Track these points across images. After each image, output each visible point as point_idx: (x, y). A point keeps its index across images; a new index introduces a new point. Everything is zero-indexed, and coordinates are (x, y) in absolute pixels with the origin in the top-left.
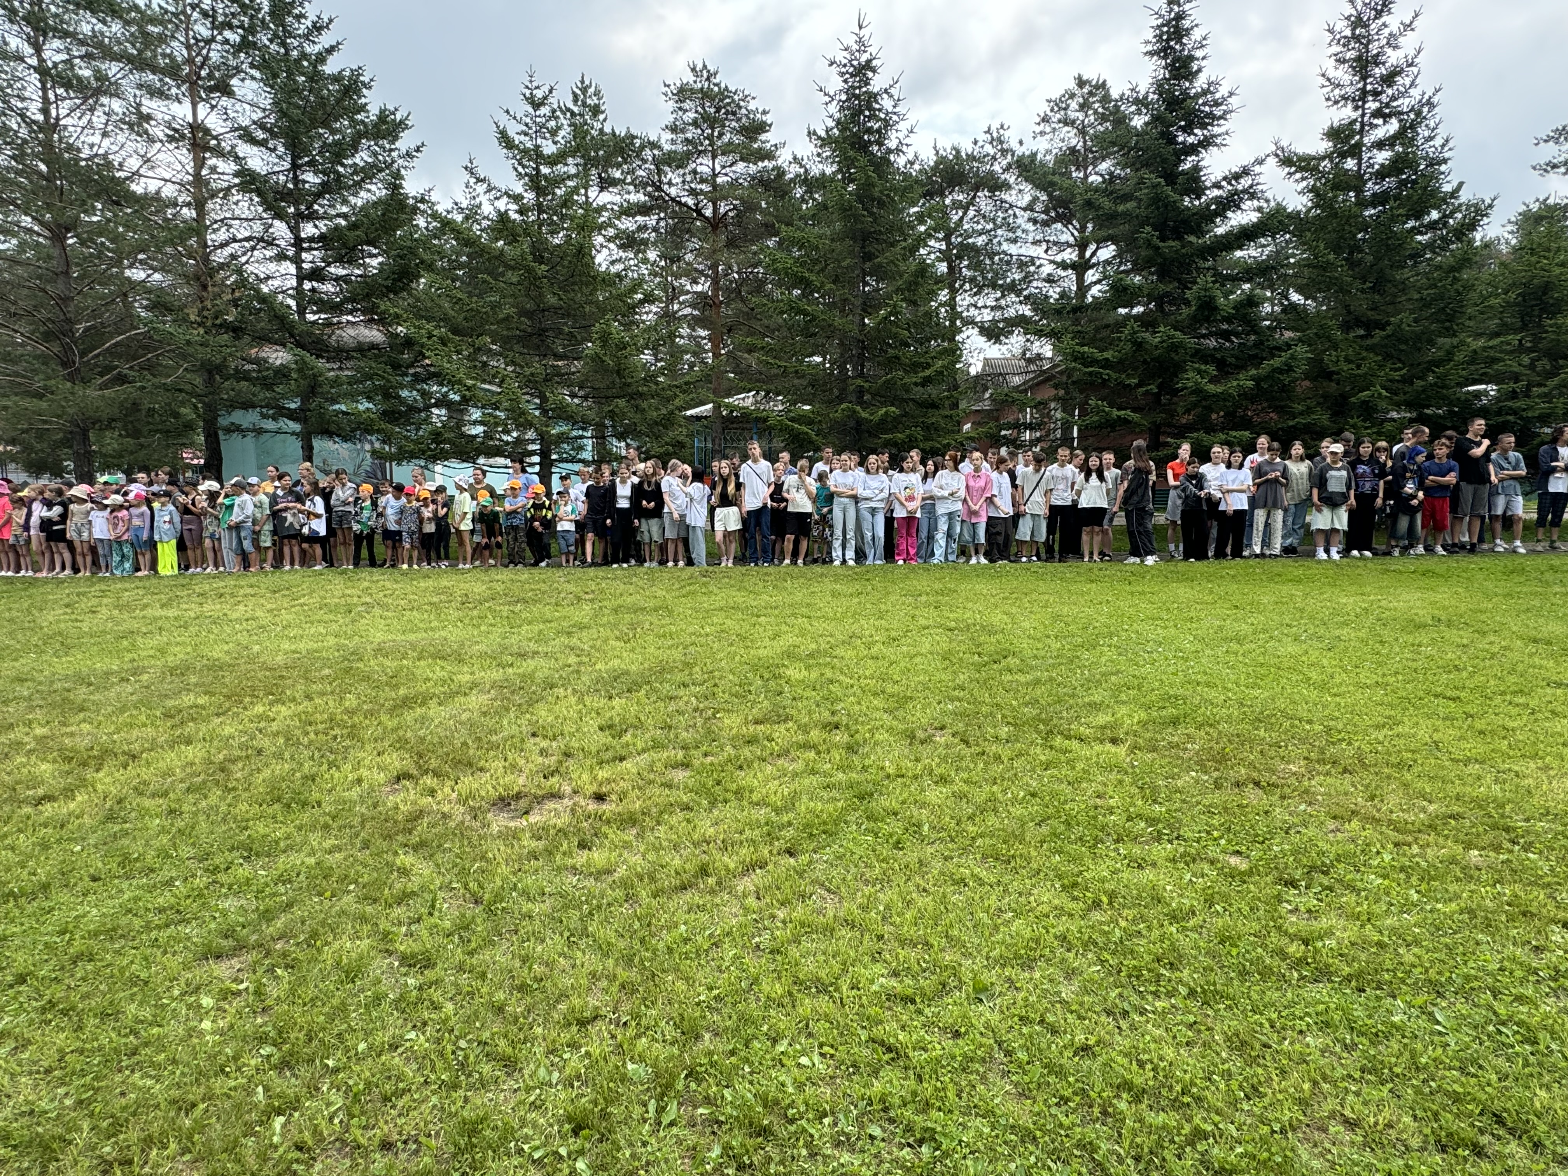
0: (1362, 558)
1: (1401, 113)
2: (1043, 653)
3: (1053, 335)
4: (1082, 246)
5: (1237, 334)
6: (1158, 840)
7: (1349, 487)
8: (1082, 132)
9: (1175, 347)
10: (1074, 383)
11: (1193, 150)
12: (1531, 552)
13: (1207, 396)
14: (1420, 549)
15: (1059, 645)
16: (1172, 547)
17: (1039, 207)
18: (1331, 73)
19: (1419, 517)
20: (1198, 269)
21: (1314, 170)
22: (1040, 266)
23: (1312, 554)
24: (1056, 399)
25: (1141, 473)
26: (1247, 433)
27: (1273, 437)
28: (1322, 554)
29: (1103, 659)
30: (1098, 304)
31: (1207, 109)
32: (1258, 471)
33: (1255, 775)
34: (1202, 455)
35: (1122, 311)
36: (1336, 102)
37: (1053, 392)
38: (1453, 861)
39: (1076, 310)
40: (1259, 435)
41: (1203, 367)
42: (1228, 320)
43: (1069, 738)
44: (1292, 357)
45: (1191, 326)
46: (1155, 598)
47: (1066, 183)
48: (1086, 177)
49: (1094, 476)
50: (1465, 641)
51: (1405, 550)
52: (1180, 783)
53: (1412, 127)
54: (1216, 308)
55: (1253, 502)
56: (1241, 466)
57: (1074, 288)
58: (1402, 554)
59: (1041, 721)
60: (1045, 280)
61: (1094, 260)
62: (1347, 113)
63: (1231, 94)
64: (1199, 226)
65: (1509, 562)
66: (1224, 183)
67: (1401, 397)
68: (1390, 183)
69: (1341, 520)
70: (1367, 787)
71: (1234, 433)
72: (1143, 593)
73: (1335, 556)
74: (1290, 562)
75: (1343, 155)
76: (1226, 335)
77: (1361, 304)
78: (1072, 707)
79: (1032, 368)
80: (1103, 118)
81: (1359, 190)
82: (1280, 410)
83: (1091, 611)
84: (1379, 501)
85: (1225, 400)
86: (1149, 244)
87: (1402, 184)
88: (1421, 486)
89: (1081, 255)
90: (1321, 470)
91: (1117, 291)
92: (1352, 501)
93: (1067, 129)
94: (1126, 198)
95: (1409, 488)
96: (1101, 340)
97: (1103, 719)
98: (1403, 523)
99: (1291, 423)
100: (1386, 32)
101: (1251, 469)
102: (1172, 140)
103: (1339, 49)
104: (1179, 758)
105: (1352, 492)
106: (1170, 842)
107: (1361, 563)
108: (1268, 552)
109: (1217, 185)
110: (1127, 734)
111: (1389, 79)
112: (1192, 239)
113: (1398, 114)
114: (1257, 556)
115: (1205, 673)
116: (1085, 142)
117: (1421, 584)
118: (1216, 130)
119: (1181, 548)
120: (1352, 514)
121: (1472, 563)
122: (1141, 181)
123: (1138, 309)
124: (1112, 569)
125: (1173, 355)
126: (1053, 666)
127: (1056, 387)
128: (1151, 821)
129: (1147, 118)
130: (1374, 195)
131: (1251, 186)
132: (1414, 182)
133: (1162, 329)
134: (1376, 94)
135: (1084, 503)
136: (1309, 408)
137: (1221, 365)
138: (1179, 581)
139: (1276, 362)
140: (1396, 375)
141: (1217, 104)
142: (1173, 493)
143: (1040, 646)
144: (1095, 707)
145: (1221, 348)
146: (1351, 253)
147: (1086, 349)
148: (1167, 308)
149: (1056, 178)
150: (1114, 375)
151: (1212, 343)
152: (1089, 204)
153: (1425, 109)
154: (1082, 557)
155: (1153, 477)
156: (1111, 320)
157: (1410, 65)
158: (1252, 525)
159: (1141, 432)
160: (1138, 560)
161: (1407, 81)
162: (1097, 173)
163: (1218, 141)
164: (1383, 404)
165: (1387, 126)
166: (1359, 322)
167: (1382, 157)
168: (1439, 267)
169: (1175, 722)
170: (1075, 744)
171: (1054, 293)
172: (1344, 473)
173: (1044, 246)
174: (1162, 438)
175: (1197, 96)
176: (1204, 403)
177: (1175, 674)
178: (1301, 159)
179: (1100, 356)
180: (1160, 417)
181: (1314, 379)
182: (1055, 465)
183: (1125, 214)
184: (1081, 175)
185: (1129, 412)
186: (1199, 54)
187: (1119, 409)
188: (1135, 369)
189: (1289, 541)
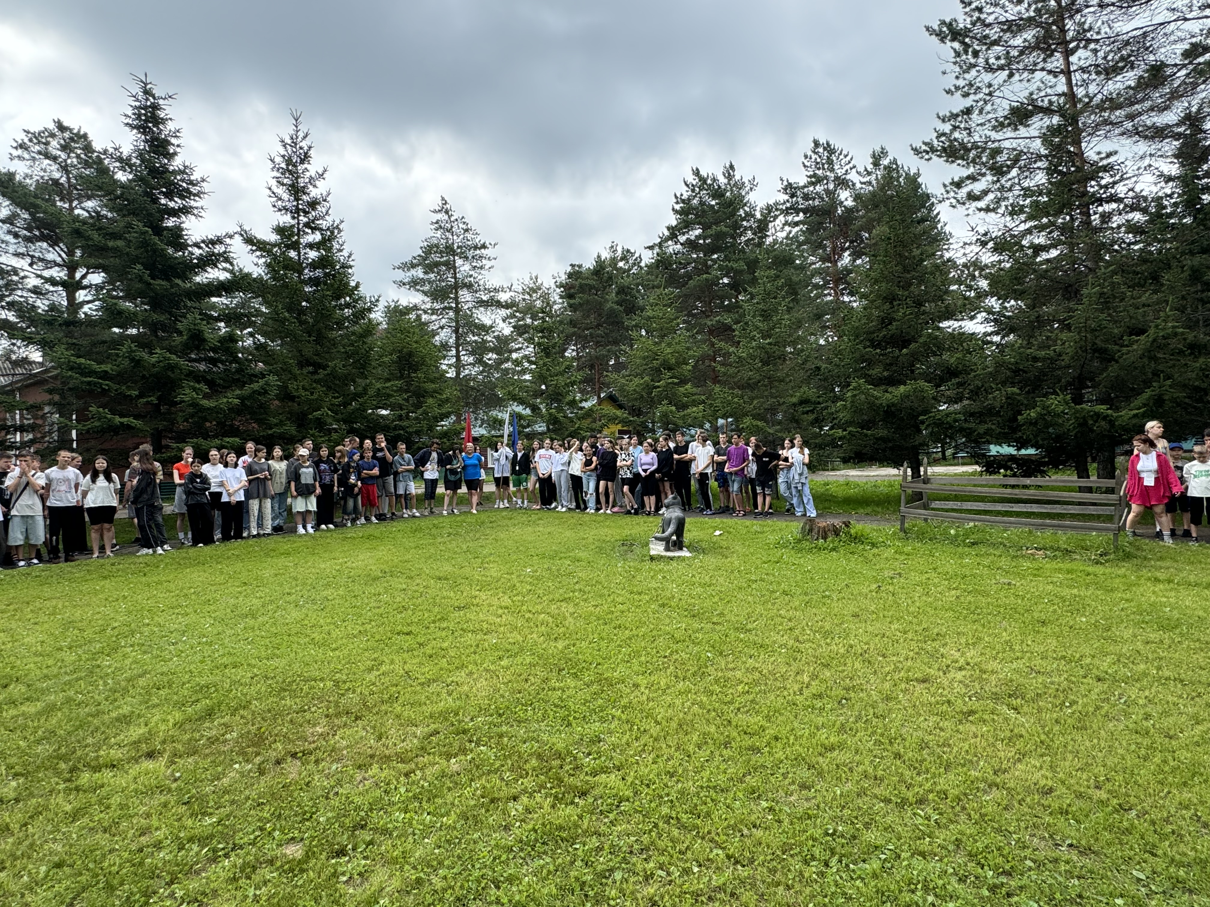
0: (329, 530)
1: (322, 229)
2: (55, 670)
3: (45, 345)
4: (72, 268)
5: (222, 362)
6: (214, 860)
7: (315, 480)
8: (65, 168)
9: (171, 367)
10: (70, 389)
11: (174, 213)
12: (423, 516)
13: (202, 409)
14: (363, 520)
15: (73, 657)
16: (181, 535)
17: (20, 223)
18: (275, 190)
19: (360, 498)
20: (185, 306)
21: (269, 252)
22: (25, 277)
23: (294, 530)
24: (50, 403)
25: (147, 475)
26: (237, 440)
27: (257, 442)
28: (301, 530)
29: (128, 662)
30: (89, 321)
31: (184, 185)
32: (250, 470)
33: (289, 747)
34: (203, 457)
35: (116, 330)
36: (280, 210)
37: (47, 397)
38: (443, 774)
39: (68, 323)
40: (247, 441)
41: (197, 386)
42: (214, 350)
43: (97, 769)
44: (267, 384)
45: (184, 351)
46: (172, 586)
47: (51, 209)
48: (72, 209)
49: (101, 477)
50: (404, 586)
51: (354, 521)
52: (225, 781)
53: (329, 240)
54: (204, 340)
55: (248, 494)
56: (236, 465)
57: (65, 303)
58: (352, 525)
59: (60, 758)
60: (29, 290)
61: (85, 282)
62: (286, 219)
63: (203, 180)
64: (184, 273)
65: (411, 524)
66: (202, 245)
67: (339, 416)
68: (319, 273)
69: (312, 505)
70: (374, 728)
71: (227, 439)
72: (159, 583)
73: (311, 531)
74: (277, 538)
75: (288, 247)
76: (213, 362)
77: (308, 350)
78: (97, 729)
79: (19, 371)
80: (87, 164)
81: (300, 273)
82: (260, 422)
83: (108, 611)
84: (336, 488)
85: (217, 413)
86: (141, 279)
87: (326, 275)
88: (359, 478)
89: (71, 274)
90: (295, 468)
91: (113, 313)
92: (318, 491)
93: (47, 161)
94: (114, 236)
95: (353, 479)
96: (97, 353)
97: (136, 732)
98: (351, 503)
99: (270, 432)
100: (308, 174)
101: (244, 467)
102: (156, 201)
103: (279, 175)
104: (220, 753)
105: (317, 484)
106: (227, 856)
107: (329, 534)
108: (262, 532)
109: (197, 245)
110: (164, 742)
111: (313, 204)
112: (179, 282)
113: (320, 230)
114: (254, 536)
115: (229, 654)
116: (68, 178)
117: (368, 545)
118: (193, 203)
119: (190, 535)
120: (319, 499)
121: (395, 526)
122: (129, 226)
123: (134, 331)
124: (126, 563)
125: (170, 373)
126: (69, 683)
127: (50, 392)
128: (203, 840)
129: (131, 177)
130: (310, 278)
131: (225, 252)
132: (334, 275)
133: (158, 351)
134: (306, 213)
135: (91, 502)
136: (281, 421)
137: (211, 384)
138: (191, 566)
139: (255, 386)
140: (336, 401)
141: (191, 183)
142: (179, 490)
143: (50, 662)
144: (126, 720)
145: (210, 371)
146: (299, 314)
147: (82, 360)
148: (160, 334)
149: (39, 202)
150: (115, 387)
151: (202, 367)
152: (77, 233)
153: (336, 231)
154: (91, 552)
155: (160, 476)
156: (106, 337)
157: (325, 200)
158: (248, 512)
159: (145, 437)
160: (151, 551)
161: (324, 210)
162: (83, 209)
163: (195, 212)
164: (329, 420)
165: (314, 236)
166: (308, 363)
167: (313, 254)
168: (353, 333)
169: (210, 713)
170: (107, 774)
171: (42, 305)
172: (311, 470)
173: (29, 260)
174: (164, 442)
175: (174, 172)
176: (200, 414)
177: (202, 662)
178: (259, 241)
179: (95, 366)
180: (162, 425)
181: (281, 400)
182: (54, 468)
183: (115, 249)
184: (67, 205)
185: (131, 419)
186: (173, 141)
187: (122, 416)
188: (135, 382)
189: (276, 522)
